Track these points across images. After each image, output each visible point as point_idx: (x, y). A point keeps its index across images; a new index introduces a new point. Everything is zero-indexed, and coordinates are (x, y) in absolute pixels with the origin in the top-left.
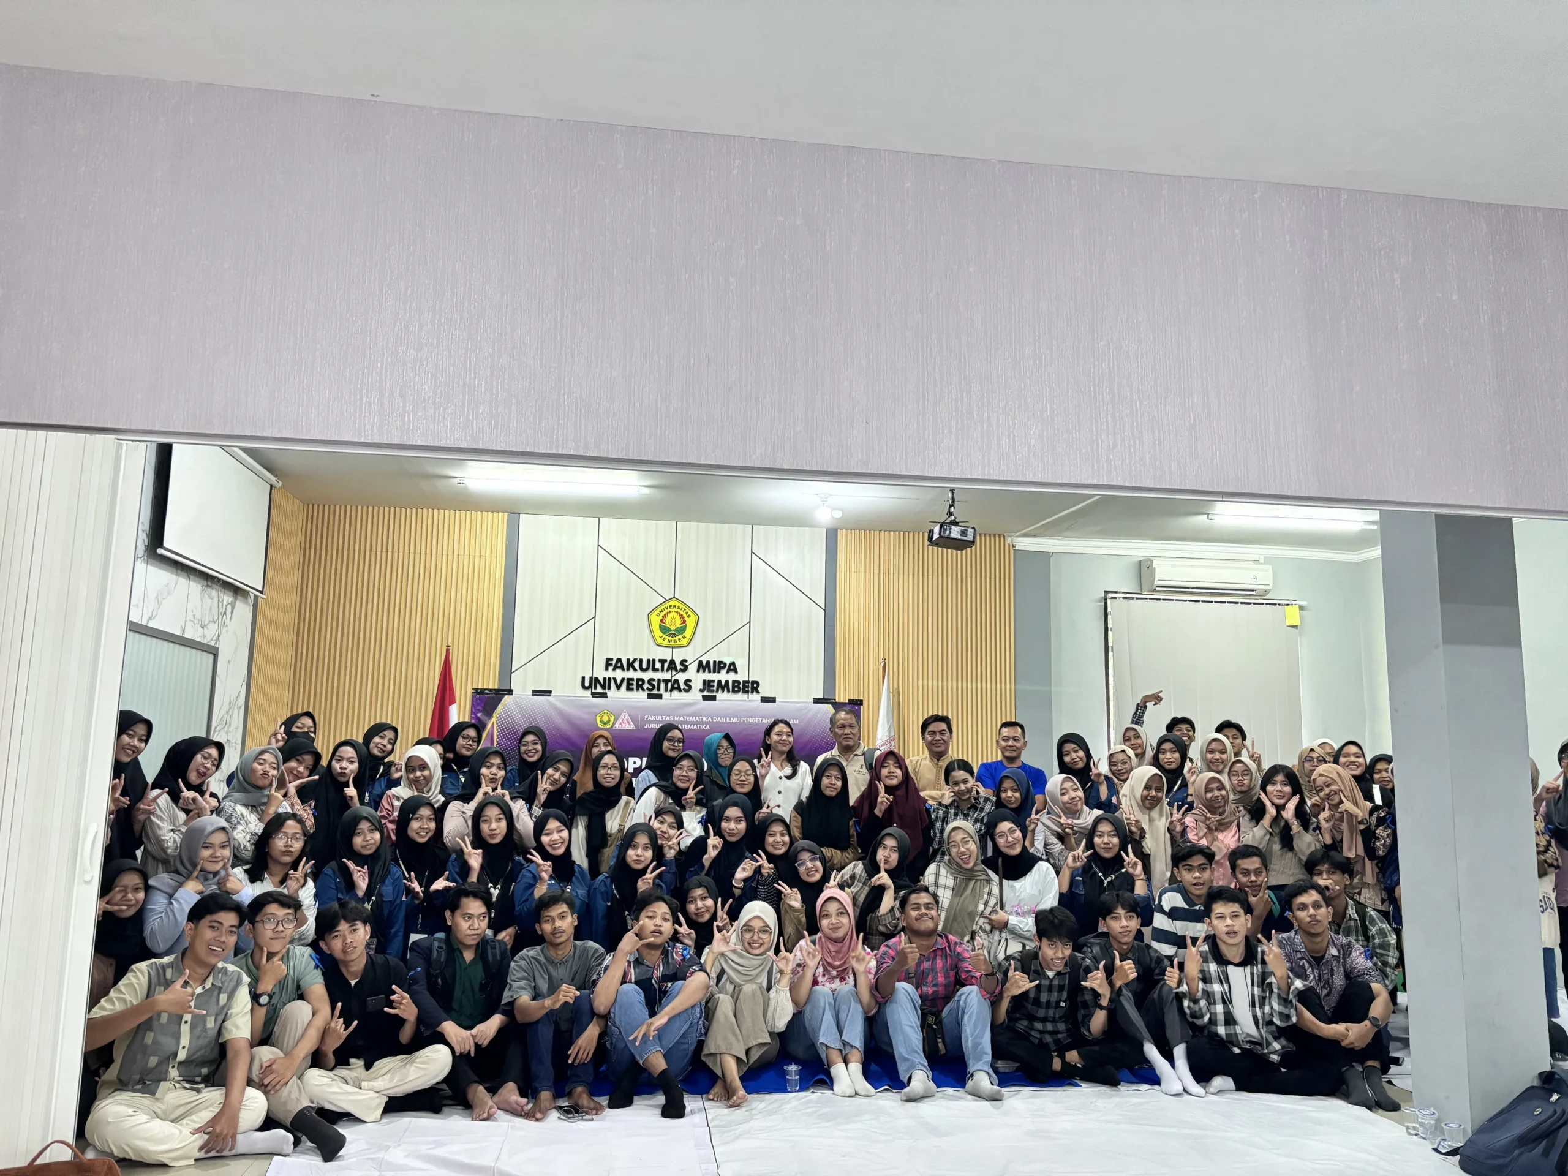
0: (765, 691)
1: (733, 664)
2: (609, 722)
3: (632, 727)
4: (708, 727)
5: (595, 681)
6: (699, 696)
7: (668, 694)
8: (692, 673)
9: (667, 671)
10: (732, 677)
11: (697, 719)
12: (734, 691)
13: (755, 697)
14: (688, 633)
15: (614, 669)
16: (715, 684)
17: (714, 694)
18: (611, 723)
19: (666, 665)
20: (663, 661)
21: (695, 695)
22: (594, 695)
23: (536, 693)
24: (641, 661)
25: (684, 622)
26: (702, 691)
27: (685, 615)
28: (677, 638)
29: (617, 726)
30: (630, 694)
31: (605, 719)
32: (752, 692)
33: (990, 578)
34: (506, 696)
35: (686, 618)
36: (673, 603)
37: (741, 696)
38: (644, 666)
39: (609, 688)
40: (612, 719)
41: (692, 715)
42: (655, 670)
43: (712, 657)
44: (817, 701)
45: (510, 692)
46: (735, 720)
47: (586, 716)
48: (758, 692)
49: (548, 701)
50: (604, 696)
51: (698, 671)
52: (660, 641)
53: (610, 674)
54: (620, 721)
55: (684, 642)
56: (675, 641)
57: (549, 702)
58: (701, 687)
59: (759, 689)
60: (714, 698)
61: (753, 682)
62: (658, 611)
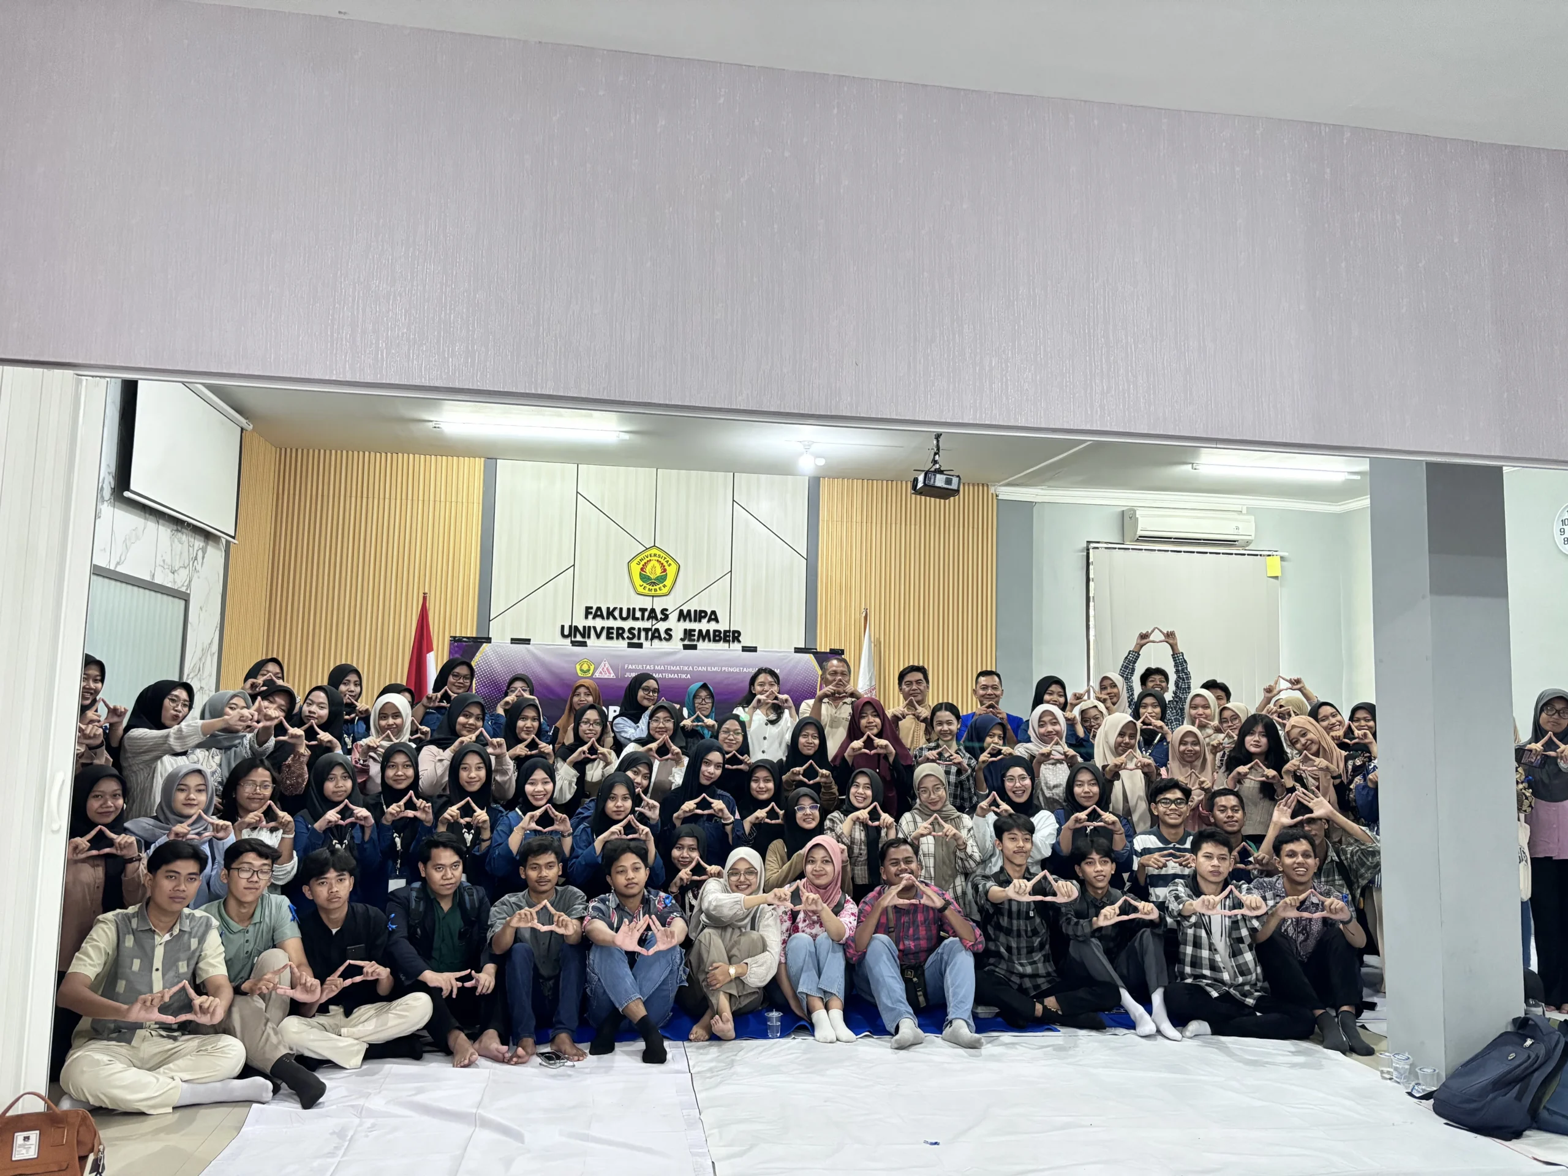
0: (746, 640)
1: (713, 613)
2: (589, 670)
3: (612, 676)
4: (689, 676)
5: (574, 630)
6: (680, 645)
7: (649, 643)
8: (672, 621)
9: (648, 619)
10: (713, 626)
11: (678, 668)
12: (715, 641)
13: (736, 646)
14: (668, 582)
15: (594, 618)
16: (696, 633)
17: (695, 643)
18: (591, 672)
19: (646, 614)
20: (643, 610)
21: (676, 644)
22: (574, 643)
23: (514, 641)
24: (621, 609)
25: (665, 570)
26: (682, 640)
27: (665, 564)
28: (657, 587)
29: (597, 675)
30: (610, 643)
31: (585, 667)
32: (733, 641)
33: (973, 528)
34: (485, 644)
35: (667, 567)
36: (654, 551)
37: (722, 645)
38: (624, 615)
39: (589, 637)
40: (592, 668)
41: (673, 664)
42: (635, 619)
43: (693, 606)
44: (798, 650)
45: (488, 640)
46: (716, 669)
47: (565, 665)
48: (739, 641)
49: (527, 649)
50: (584, 644)
51: (679, 620)
52: (641, 590)
53: (590, 622)
54: (600, 669)
55: (665, 591)
56: (656, 590)
57: (528, 651)
58: (682, 636)
59: (740, 638)
60: (694, 647)
61: (734, 632)
62: (638, 559)
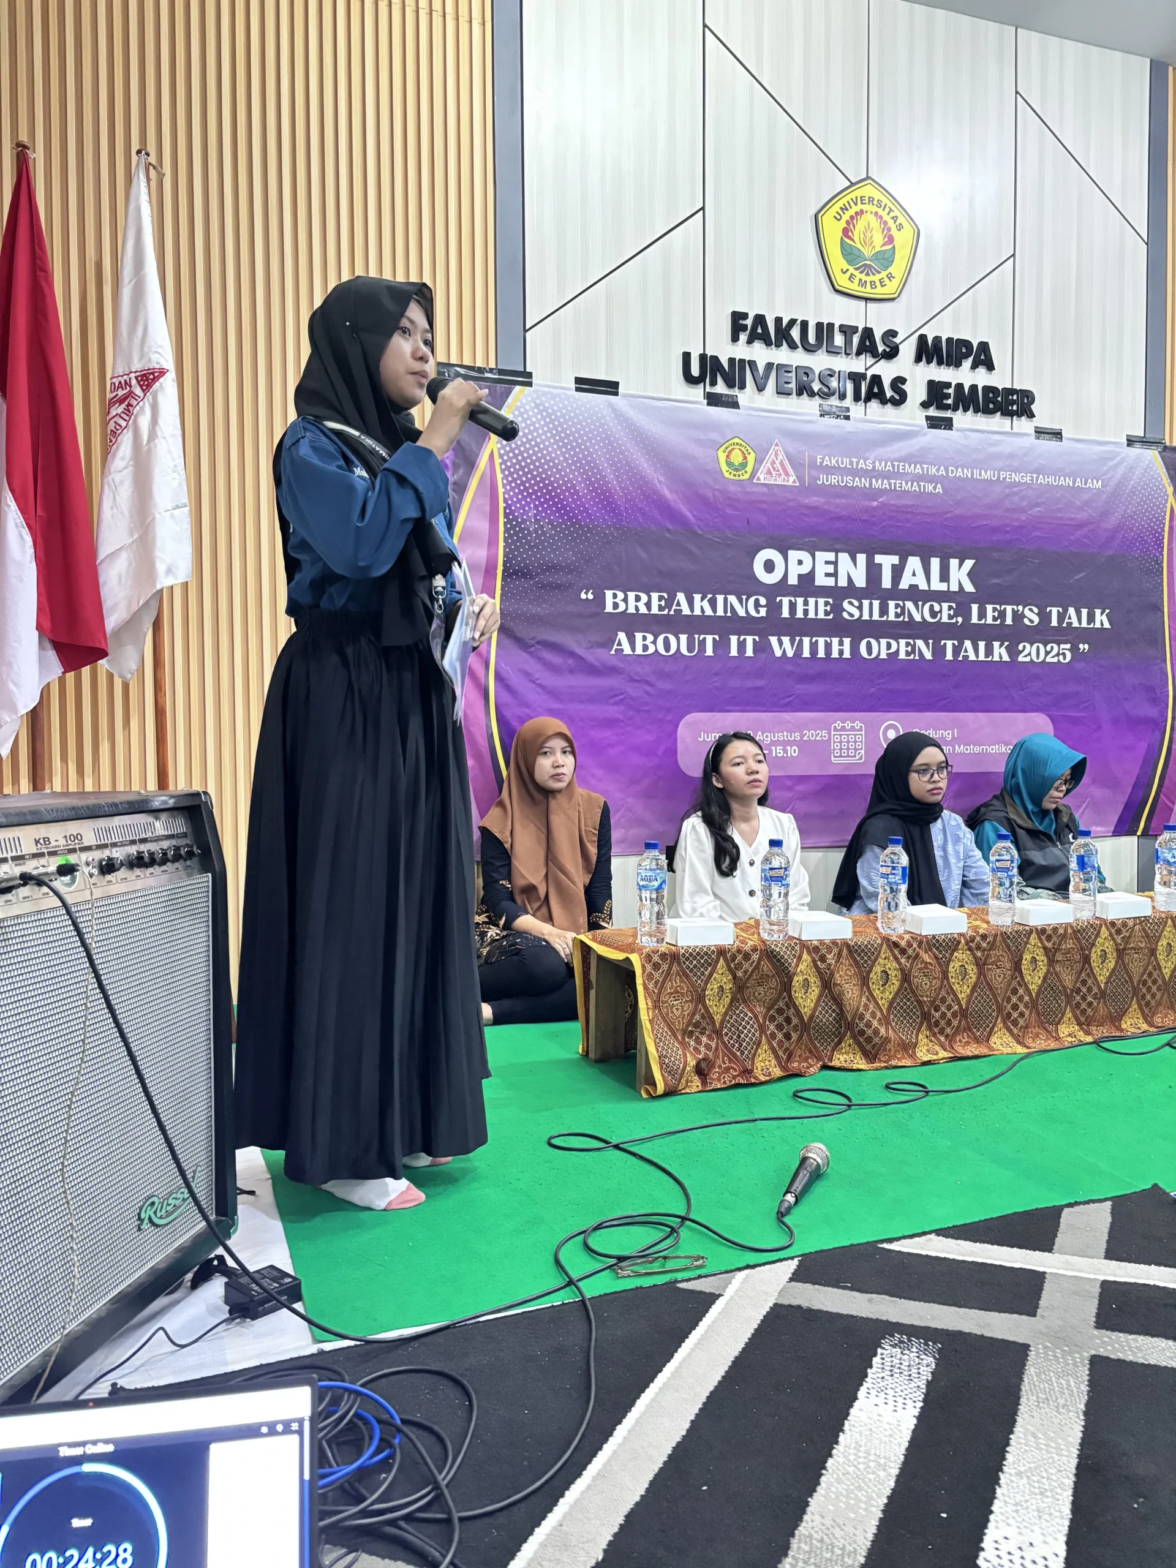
0: (1044, 413)
1: (984, 347)
2: (744, 465)
3: (791, 480)
4: (939, 489)
5: (711, 367)
6: (921, 417)
7: (861, 406)
8: (904, 364)
9: (858, 354)
10: (981, 378)
11: (919, 470)
12: (985, 411)
13: (1024, 425)
15: (750, 342)
16: (951, 391)
17: (949, 414)
18: (749, 468)
19: (856, 339)
20: (848, 331)
21: (913, 414)
22: (713, 400)
23: (585, 385)
24: (804, 325)
25: (891, 240)
26: (925, 405)
27: (891, 223)
28: (876, 278)
29: (762, 477)
30: (783, 403)
31: (737, 457)
32: (1020, 414)
34: (518, 387)
35: (894, 232)
36: (868, 191)
37: (997, 422)
38: (812, 338)
39: (742, 386)
40: (751, 458)
41: (908, 459)
42: (833, 351)
43: (943, 330)
44: (1131, 442)
45: (525, 378)
46: (987, 475)
47: (696, 452)
48: (1031, 415)
49: (611, 405)
50: (734, 404)
51: (918, 359)
53: (742, 350)
54: (766, 465)
55: (890, 288)
56: (873, 285)
57: (615, 410)
58: (924, 396)
59: (1033, 409)
60: (948, 424)
61: (1022, 393)
62: (836, 208)
